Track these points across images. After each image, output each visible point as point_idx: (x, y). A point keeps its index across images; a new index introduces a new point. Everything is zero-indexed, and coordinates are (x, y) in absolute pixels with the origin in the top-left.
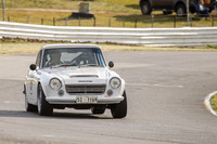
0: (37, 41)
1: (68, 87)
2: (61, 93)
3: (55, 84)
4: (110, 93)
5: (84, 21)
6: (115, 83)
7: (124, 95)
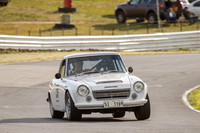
0: (27, 51)
1: (95, 93)
2: (89, 99)
3: (82, 90)
4: (134, 97)
5: (66, 31)
6: (139, 87)
7: (147, 98)
